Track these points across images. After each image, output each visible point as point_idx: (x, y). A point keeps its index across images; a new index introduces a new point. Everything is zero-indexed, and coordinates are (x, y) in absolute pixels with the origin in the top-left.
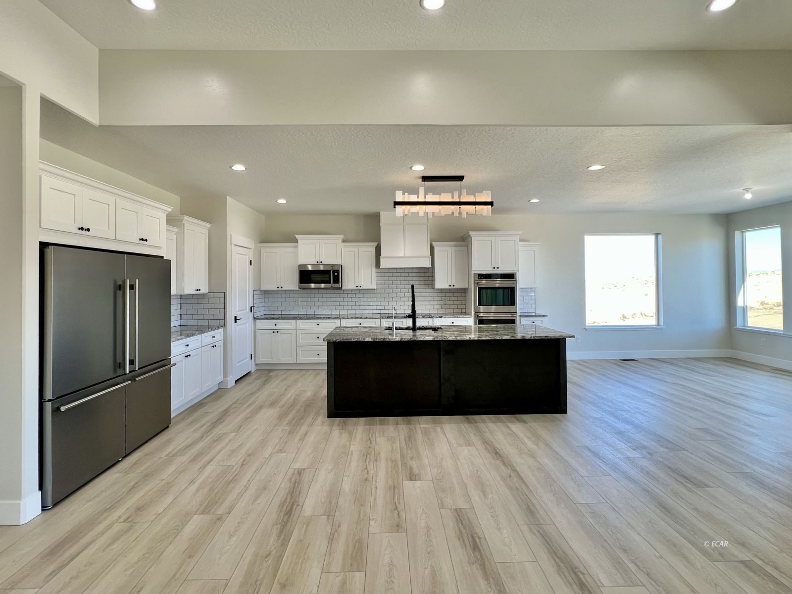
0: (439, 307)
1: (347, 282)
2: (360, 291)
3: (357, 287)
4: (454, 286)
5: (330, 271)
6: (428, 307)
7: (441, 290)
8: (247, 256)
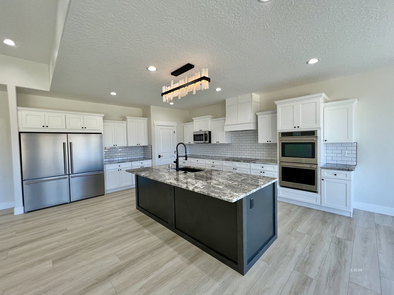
0: (267, 155)
1: (213, 140)
2: (218, 145)
3: (217, 142)
4: (270, 141)
5: (203, 134)
6: (259, 155)
7: (263, 144)
8: (171, 130)
